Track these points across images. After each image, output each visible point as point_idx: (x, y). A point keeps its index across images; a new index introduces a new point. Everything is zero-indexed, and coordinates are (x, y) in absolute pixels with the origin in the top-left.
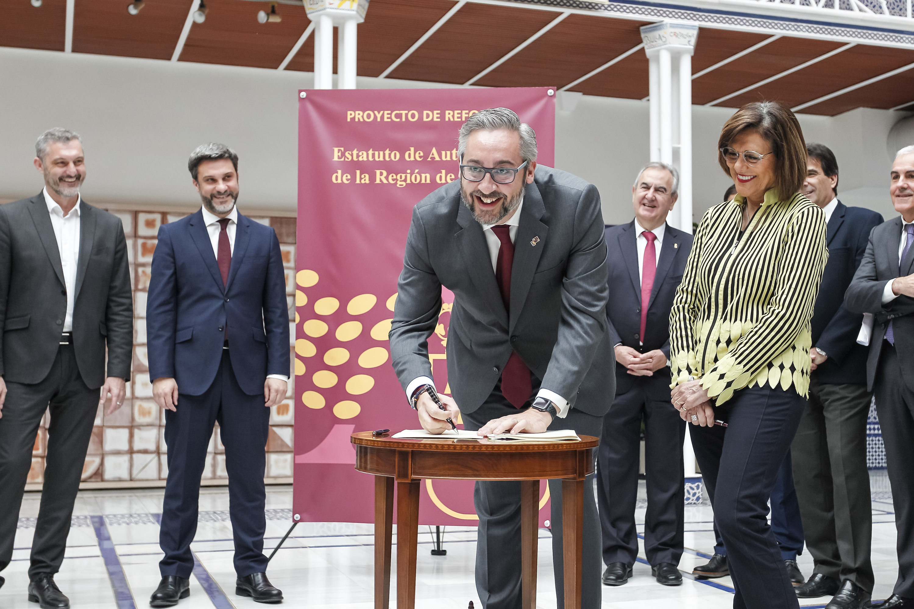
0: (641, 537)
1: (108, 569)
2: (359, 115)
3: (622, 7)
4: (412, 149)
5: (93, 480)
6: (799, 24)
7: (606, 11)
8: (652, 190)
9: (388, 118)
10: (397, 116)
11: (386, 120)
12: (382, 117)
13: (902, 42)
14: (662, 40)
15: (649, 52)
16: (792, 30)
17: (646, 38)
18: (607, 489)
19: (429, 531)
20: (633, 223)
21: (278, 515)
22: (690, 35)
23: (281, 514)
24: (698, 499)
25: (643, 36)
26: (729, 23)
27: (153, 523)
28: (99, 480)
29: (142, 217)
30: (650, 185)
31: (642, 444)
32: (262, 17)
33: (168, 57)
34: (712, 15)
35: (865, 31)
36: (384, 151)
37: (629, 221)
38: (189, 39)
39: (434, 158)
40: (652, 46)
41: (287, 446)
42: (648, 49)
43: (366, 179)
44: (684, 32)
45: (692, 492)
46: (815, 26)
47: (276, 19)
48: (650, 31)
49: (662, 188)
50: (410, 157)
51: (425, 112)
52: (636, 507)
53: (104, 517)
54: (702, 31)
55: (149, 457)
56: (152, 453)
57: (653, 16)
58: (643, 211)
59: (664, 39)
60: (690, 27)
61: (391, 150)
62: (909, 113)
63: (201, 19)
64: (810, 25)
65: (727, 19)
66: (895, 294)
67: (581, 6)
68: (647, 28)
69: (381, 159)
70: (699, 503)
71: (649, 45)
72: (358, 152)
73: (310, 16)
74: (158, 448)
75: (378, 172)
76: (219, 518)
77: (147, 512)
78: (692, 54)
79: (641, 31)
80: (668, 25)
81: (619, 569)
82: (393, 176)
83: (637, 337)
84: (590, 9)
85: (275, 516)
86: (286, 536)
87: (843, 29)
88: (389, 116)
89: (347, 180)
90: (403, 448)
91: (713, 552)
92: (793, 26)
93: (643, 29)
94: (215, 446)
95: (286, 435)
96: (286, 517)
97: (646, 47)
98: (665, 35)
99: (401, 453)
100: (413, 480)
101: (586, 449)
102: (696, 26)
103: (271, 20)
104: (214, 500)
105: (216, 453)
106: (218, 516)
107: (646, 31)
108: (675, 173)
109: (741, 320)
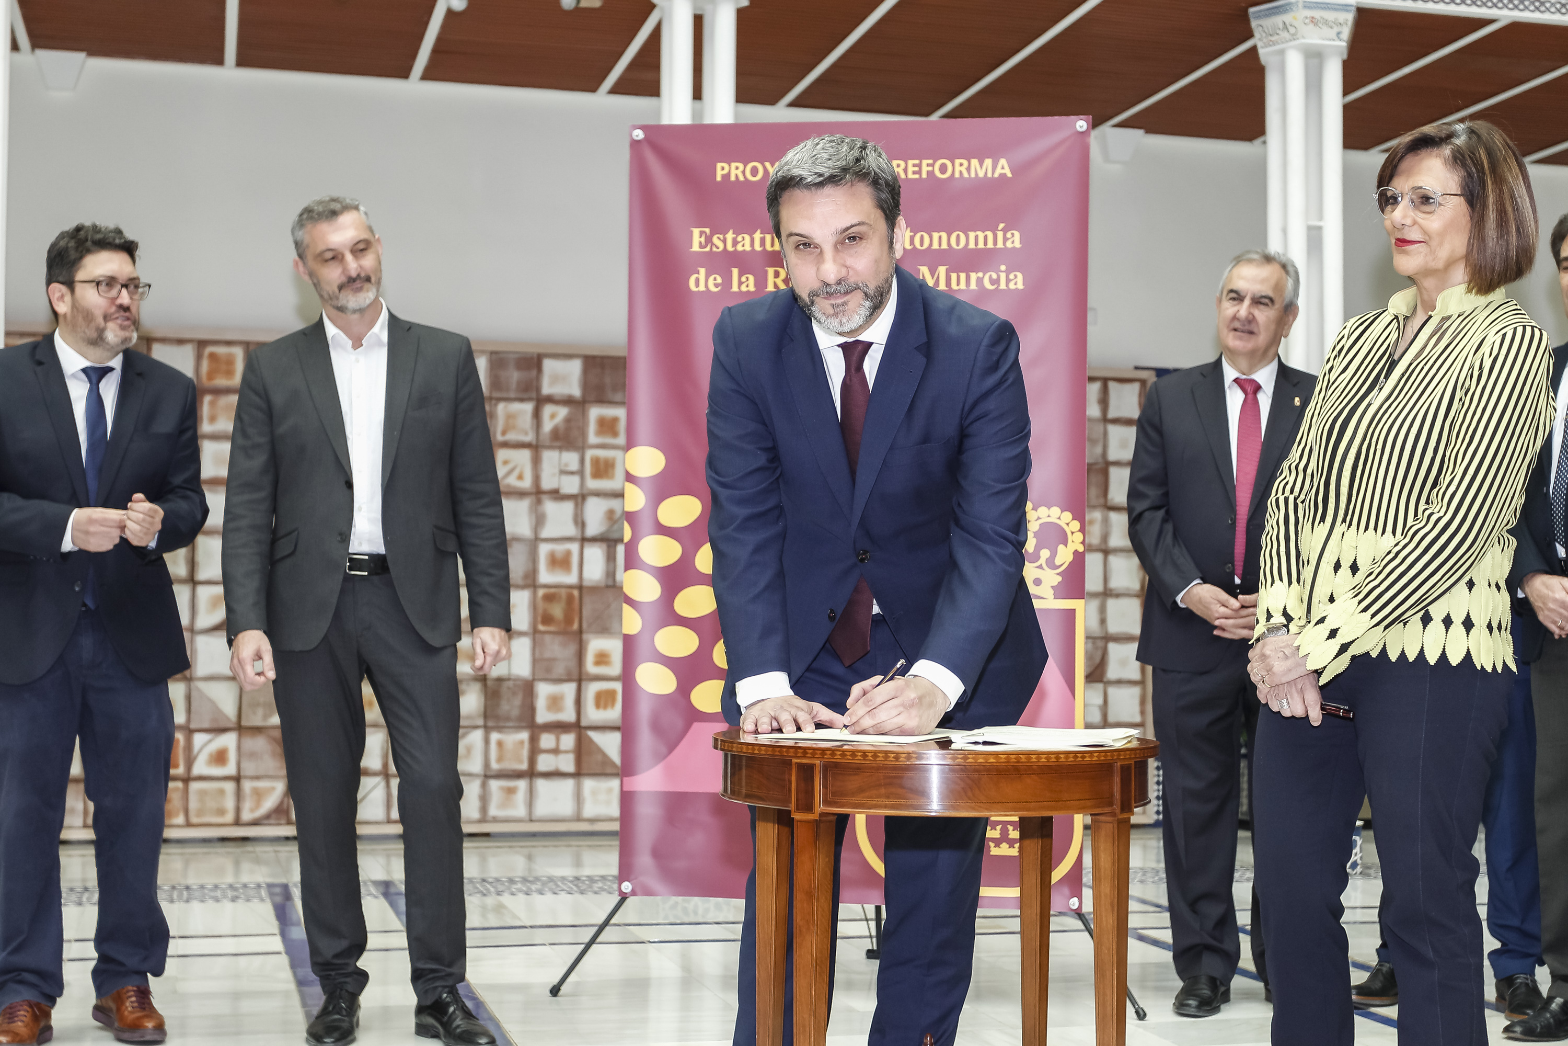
0: (1245, 932)
1: (295, 975)
2: (736, 171)
5: (272, 821)
8: (1247, 302)
14: (1288, 31)
15: (1264, 53)
16: (1530, 11)
17: (1260, 28)
18: (1181, 843)
19: (863, 917)
20: (1218, 364)
21: (596, 886)
22: (1340, 21)
23: (600, 884)
25: (1254, 24)
27: (376, 897)
28: (283, 821)
30: (1242, 294)
33: (403, 73)
37: (1211, 358)
38: (439, 40)
40: (1271, 43)
41: (613, 764)
42: (1263, 47)
43: (750, 284)
44: (1330, 16)
47: (592, 2)
48: (1267, 16)
49: (1265, 297)
52: (1235, 880)
53: (290, 885)
54: (1363, 14)
55: (370, 782)
58: (1233, 341)
59: (1292, 30)
60: (1341, 7)
63: (459, 4)
68: (1260, 11)
70: (1356, 873)
71: (1265, 41)
72: (734, 236)
74: (385, 765)
75: (771, 271)
76: (492, 889)
78: (1345, 56)
79: (1251, 16)
80: (1301, 5)
81: (1204, 986)
83: (1229, 568)
85: (591, 887)
86: (606, 923)
89: (716, 285)
90: (805, 757)
91: (1374, 961)
92: (1532, 4)
93: (1254, 13)
94: (487, 764)
95: (610, 744)
96: (610, 887)
97: (1259, 45)
98: (1295, 23)
99: (800, 766)
100: (822, 814)
101: (1135, 762)
102: (1351, 6)
103: (583, 4)
104: (483, 858)
105: (488, 776)
106: (489, 887)
107: (1260, 16)
108: (1290, 269)
109: (1376, 529)
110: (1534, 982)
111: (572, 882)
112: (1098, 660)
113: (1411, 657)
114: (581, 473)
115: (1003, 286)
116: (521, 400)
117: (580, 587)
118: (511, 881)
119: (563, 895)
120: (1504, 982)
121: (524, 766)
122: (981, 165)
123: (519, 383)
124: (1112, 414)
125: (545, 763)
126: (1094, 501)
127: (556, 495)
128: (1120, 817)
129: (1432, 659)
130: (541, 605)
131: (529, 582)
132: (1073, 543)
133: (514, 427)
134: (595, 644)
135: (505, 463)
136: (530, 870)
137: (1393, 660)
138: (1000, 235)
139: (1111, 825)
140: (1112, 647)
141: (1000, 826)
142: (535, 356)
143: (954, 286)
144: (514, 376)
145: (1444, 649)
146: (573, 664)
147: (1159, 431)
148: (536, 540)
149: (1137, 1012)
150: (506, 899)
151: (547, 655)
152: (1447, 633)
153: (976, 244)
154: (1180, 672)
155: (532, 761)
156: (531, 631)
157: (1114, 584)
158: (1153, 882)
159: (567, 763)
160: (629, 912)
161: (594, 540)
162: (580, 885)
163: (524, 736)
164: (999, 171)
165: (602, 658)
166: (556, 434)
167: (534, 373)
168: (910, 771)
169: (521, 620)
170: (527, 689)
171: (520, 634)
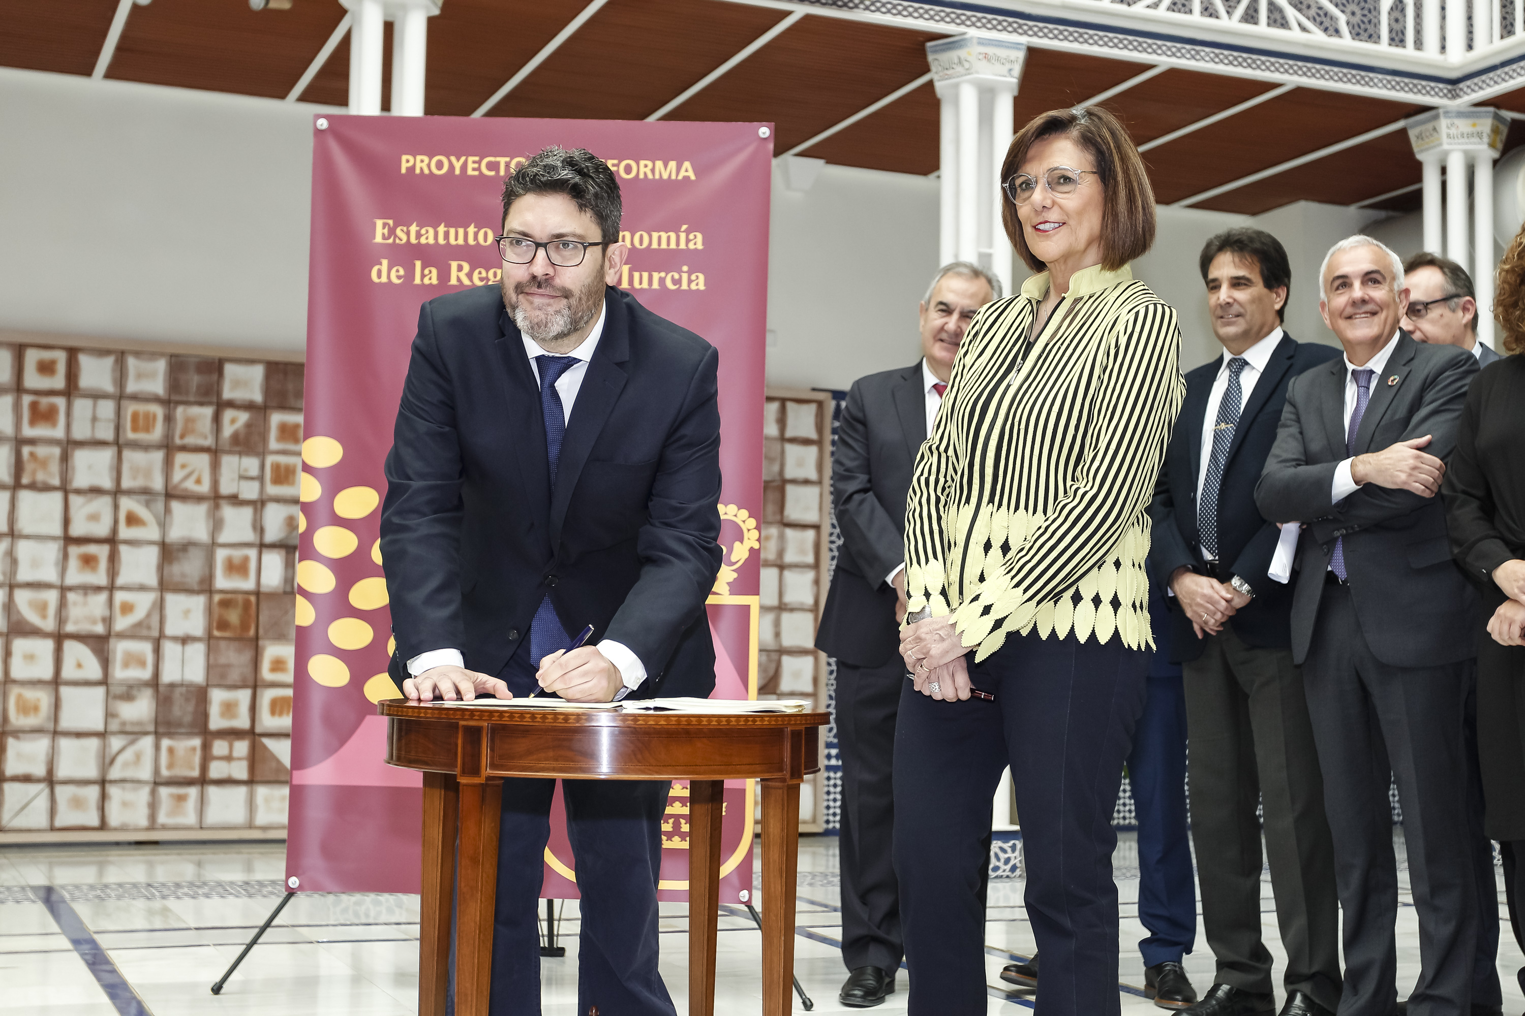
2: (422, 163)
3: (894, 7)
6: (1198, 48)
7: (867, 12)
8: (955, 315)
9: (474, 169)
10: (491, 166)
11: (470, 172)
12: (464, 167)
13: (1371, 87)
14: (963, 66)
15: (940, 87)
16: (1187, 59)
17: (936, 63)
20: (918, 369)
22: (1011, 59)
24: (1013, 869)
25: (931, 58)
26: (1079, 42)
27: (34, 902)
29: (32, 357)
30: (952, 306)
33: (87, 71)
34: (1051, 26)
35: (1309, 65)
36: (466, 227)
38: (124, 37)
40: (946, 77)
42: (939, 80)
43: (433, 277)
44: (1002, 53)
45: (1003, 856)
46: (1226, 52)
47: (281, 4)
48: (943, 50)
54: (1033, 54)
55: (33, 788)
56: (38, 781)
57: (949, 25)
58: (939, 352)
59: (967, 65)
60: (1015, 46)
61: (479, 227)
62: (1382, 214)
63: (146, 1)
64: (1217, 51)
65: (1076, 35)
66: (1356, 483)
67: (823, 0)
68: (937, 45)
69: (461, 241)
70: (1015, 876)
71: (941, 74)
72: (418, 228)
73: (344, 2)
74: (51, 772)
75: (454, 265)
76: (157, 894)
77: (23, 883)
78: (1016, 93)
79: (928, 50)
80: (975, 41)
81: (870, 977)
82: (480, 273)
84: (840, 7)
85: (260, 891)
87: (1273, 60)
88: (476, 166)
89: (399, 277)
90: (472, 719)
92: (1189, 52)
93: (930, 47)
94: (157, 771)
95: (282, 750)
97: (936, 78)
98: (969, 58)
99: (467, 729)
100: (489, 778)
101: (805, 727)
102: (1022, 44)
103: (272, 5)
104: (151, 865)
105: (157, 783)
106: (154, 891)
107: (936, 50)
108: (995, 284)
109: (1026, 508)
110: (1181, 968)
111: (240, 886)
112: (771, 672)
113: (1062, 635)
114: (261, 478)
115: (684, 286)
116: (201, 404)
117: (257, 593)
118: (178, 885)
119: (231, 899)
120: (1154, 969)
121: (196, 773)
122: (666, 166)
123: (199, 387)
124: (789, 434)
125: (217, 770)
126: (770, 518)
127: (235, 500)
128: (790, 783)
129: (1083, 637)
130: (216, 610)
131: (206, 587)
132: (749, 541)
133: (193, 431)
134: (271, 651)
135: (183, 466)
136: (199, 876)
137: (1044, 639)
138: (683, 236)
139: (781, 791)
140: (786, 660)
141: (673, 819)
142: (217, 361)
143: (637, 285)
144: (194, 380)
145: (1094, 628)
146: (248, 671)
147: (865, 425)
148: (214, 545)
149: (804, 1003)
150: (171, 903)
151: (222, 660)
152: (1096, 613)
153: (659, 244)
155: (204, 768)
156: (207, 636)
157: (789, 598)
158: (822, 885)
159: (240, 771)
161: (273, 546)
162: (249, 889)
163: (197, 742)
164: (682, 174)
165: (277, 665)
166: (236, 439)
167: (215, 377)
168: (579, 733)
169: (196, 625)
170: (201, 695)
171: (194, 639)
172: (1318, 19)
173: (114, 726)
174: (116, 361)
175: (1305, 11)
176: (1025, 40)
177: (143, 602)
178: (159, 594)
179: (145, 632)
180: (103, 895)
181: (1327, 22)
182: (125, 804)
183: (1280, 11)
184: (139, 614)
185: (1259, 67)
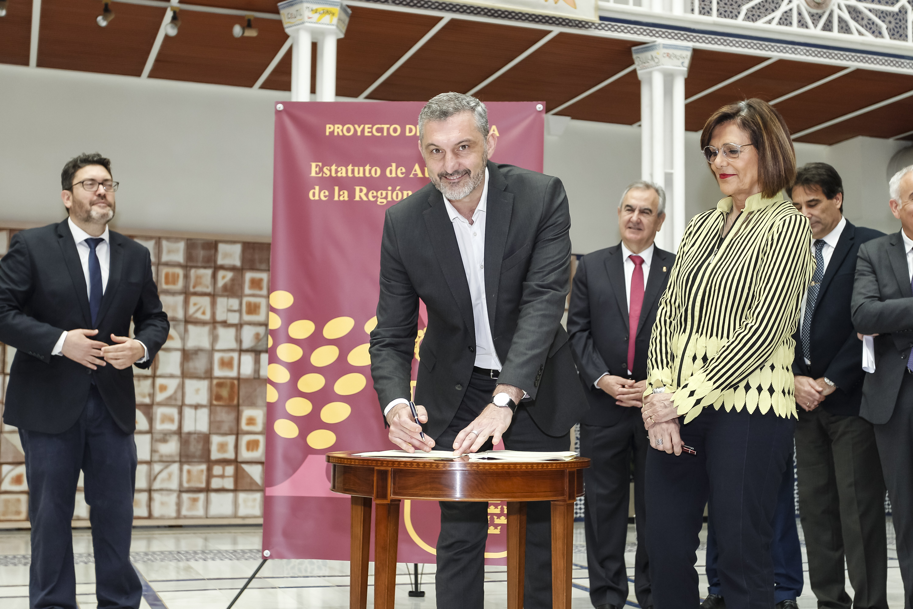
2: (338, 129)
3: (613, 26)
4: (394, 165)
6: (796, 47)
7: (597, 30)
8: (636, 212)
9: (369, 132)
10: (378, 130)
11: (366, 134)
12: (363, 131)
13: (902, 68)
14: (654, 61)
15: (641, 74)
16: (789, 53)
17: (638, 59)
19: (408, 573)
20: (619, 247)
21: (247, 556)
22: (683, 56)
23: (249, 555)
25: (634, 56)
26: (730, 46)
31: (632, 485)
32: (237, 30)
33: (138, 73)
34: (707, 36)
35: (864, 55)
36: (364, 166)
37: (616, 244)
38: (160, 54)
39: (417, 175)
40: (644, 67)
41: (257, 484)
42: (640, 70)
43: (345, 196)
44: (678, 53)
46: (813, 49)
47: (252, 33)
48: (642, 52)
49: (647, 209)
50: (391, 173)
51: (408, 127)
52: (626, 551)
54: (696, 52)
57: (645, 36)
58: (629, 234)
59: (656, 60)
60: (684, 48)
61: (372, 166)
62: (909, 143)
63: (173, 32)
64: (808, 48)
65: (722, 41)
67: (570, 24)
68: (639, 49)
69: (361, 175)
71: (641, 66)
72: (336, 167)
73: (288, 31)
75: (357, 189)
76: (184, 558)
78: (686, 76)
79: (633, 51)
80: (661, 46)
82: (373, 193)
83: (624, 366)
84: (580, 27)
85: (243, 556)
86: (253, 577)
87: (842, 53)
88: (370, 130)
89: (325, 196)
90: (382, 466)
92: (790, 49)
94: (181, 484)
95: (255, 472)
96: (255, 556)
97: (638, 68)
98: (658, 56)
99: (379, 472)
100: (392, 500)
101: (577, 470)
102: (690, 47)
103: (246, 34)
104: (178, 540)
105: (181, 491)
106: (182, 556)
107: (638, 52)
108: (661, 192)
109: (717, 336)
110: (796, 604)
111: (232, 553)
113: (739, 409)
114: (240, 311)
116: (205, 267)
117: (238, 379)
118: (195, 553)
119: (227, 561)
120: (779, 605)
121: (203, 485)
123: (204, 257)
125: (216, 483)
127: (225, 324)
128: (568, 502)
129: (751, 410)
130: (215, 389)
131: (208, 375)
133: (200, 284)
134: (247, 413)
135: (195, 304)
136: (206, 546)
137: (728, 412)
139: (563, 507)
142: (214, 242)
144: (201, 253)
145: (758, 405)
146: (233, 424)
147: (586, 285)
148: (213, 350)
150: (192, 563)
151: (218, 418)
152: (759, 395)
154: (596, 426)
155: (208, 482)
156: (209, 404)
159: (229, 484)
160: (265, 571)
161: (247, 351)
162: (237, 555)
163: (204, 467)
165: (251, 421)
166: (225, 288)
167: (213, 252)
168: (444, 474)
169: (203, 398)
170: (206, 439)
171: (202, 406)
172: (869, 26)
173: (156, 457)
174: (156, 243)
175: (860, 22)
176: (691, 44)
177: (172, 385)
178: (181, 379)
179: (173, 402)
180: (152, 559)
181: (874, 28)
182: (163, 504)
183: (846, 22)
184: (170, 392)
185: (833, 57)
